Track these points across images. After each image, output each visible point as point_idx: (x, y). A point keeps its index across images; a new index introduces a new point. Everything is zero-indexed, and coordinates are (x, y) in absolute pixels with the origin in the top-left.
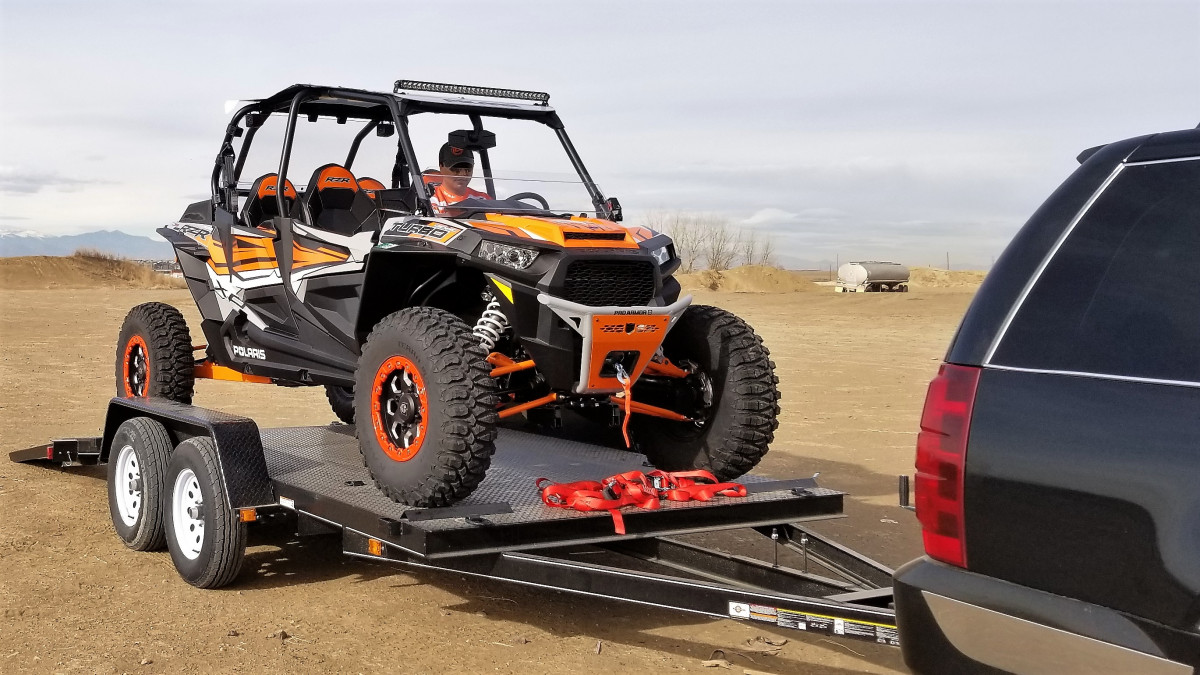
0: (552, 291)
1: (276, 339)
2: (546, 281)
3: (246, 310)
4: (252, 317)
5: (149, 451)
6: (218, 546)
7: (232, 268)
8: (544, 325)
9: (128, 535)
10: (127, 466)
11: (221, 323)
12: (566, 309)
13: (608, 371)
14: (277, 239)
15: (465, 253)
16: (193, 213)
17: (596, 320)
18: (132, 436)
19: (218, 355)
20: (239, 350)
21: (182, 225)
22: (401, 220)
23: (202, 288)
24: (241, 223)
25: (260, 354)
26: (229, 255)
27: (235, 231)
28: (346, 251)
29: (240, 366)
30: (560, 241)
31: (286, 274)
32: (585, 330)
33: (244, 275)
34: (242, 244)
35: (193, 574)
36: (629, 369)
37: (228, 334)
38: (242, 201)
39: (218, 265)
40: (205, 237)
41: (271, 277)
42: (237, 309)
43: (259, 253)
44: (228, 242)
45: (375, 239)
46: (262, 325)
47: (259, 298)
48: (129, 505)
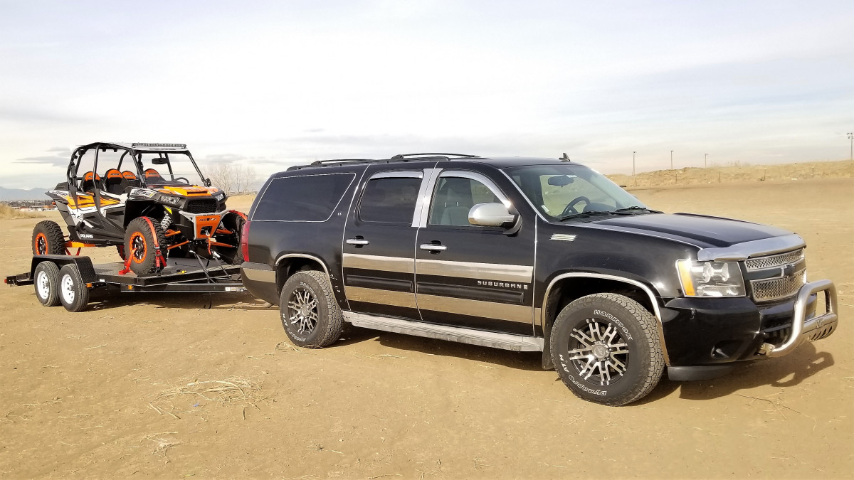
0: (184, 210)
1: (96, 230)
2: (182, 207)
3: (84, 221)
4: (87, 224)
5: (51, 272)
6: (80, 297)
7: (77, 206)
8: (182, 220)
9: (44, 302)
10: (42, 278)
11: (74, 227)
12: (188, 215)
13: (203, 233)
14: (94, 196)
15: (157, 200)
16: (60, 187)
17: (197, 218)
18: (44, 267)
19: (74, 238)
20: (83, 236)
21: (55, 191)
22: (136, 189)
23: (66, 214)
24: (79, 190)
25: (91, 236)
26: (76, 202)
27: (78, 193)
28: (119, 200)
29: (83, 241)
30: (186, 195)
31: (98, 208)
32: (194, 221)
33: (82, 209)
34: (81, 198)
35: (71, 308)
36: (210, 232)
37: (78, 230)
38: (79, 182)
39: (72, 206)
40: (65, 194)
41: (93, 209)
42: (81, 221)
43: (88, 201)
44: (75, 197)
45: (128, 196)
46: (91, 226)
47: (89, 217)
48: (44, 292)
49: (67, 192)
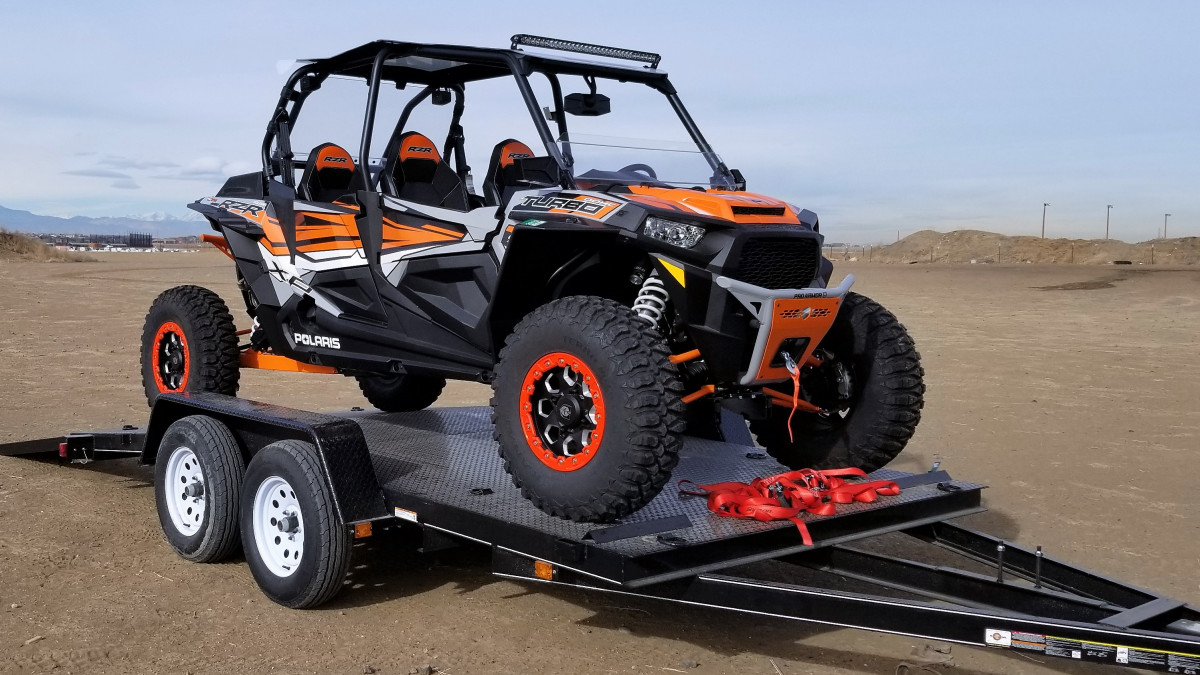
0: (726, 272)
1: (356, 326)
2: (719, 261)
3: (313, 294)
4: (321, 302)
7: (295, 249)
8: (716, 309)
9: (186, 547)
10: (182, 470)
11: (278, 308)
12: (745, 292)
14: (360, 216)
15: (629, 229)
16: (236, 186)
17: (779, 303)
19: (270, 339)
20: (304, 339)
21: (221, 200)
22: (534, 193)
23: (252, 274)
24: (301, 197)
25: (334, 343)
26: (289, 233)
27: (298, 206)
28: (462, 228)
29: (304, 357)
30: (728, 216)
31: (374, 256)
32: (765, 318)
33: (315, 255)
34: (310, 221)
37: (287, 320)
38: (298, 175)
39: (273, 245)
40: (257, 212)
41: (353, 258)
42: (301, 293)
43: (336, 231)
44: (287, 219)
45: (500, 215)
46: (336, 312)
47: (327, 282)
48: (187, 515)
49: (262, 204)
